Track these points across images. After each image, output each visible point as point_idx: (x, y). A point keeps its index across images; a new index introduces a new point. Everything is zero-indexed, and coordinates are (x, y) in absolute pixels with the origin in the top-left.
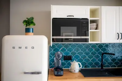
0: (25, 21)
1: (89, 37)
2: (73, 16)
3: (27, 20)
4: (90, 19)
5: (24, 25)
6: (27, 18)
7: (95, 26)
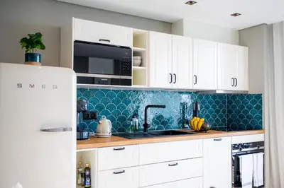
0: (24, 40)
1: (132, 78)
2: (109, 41)
3: (28, 37)
4: (133, 48)
5: (23, 47)
6: (29, 35)
7: (139, 62)
